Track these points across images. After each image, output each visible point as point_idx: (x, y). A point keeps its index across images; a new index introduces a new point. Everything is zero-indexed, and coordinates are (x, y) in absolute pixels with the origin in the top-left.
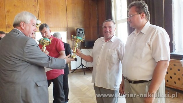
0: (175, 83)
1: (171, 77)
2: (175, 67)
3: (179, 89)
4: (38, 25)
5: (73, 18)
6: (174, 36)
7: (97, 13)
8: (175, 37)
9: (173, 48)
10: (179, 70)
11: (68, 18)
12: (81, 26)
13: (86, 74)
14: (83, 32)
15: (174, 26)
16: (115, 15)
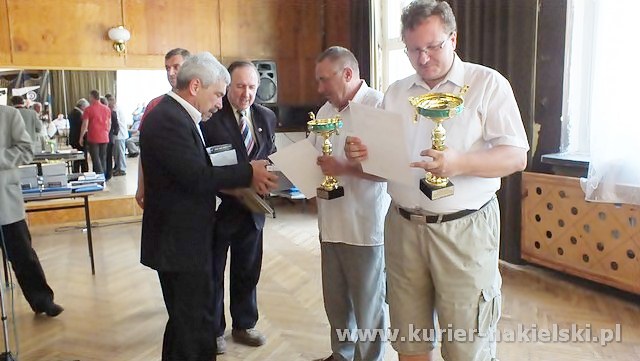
0: (560, 251)
1: (549, 234)
2: (564, 200)
3: (568, 271)
4: (120, 44)
5: (241, 27)
6: (567, 98)
7: (322, 12)
8: (569, 101)
9: (562, 140)
10: (574, 211)
11: (222, 23)
12: (269, 54)
13: (277, 215)
14: (271, 75)
15: (570, 64)
16: (381, 20)
